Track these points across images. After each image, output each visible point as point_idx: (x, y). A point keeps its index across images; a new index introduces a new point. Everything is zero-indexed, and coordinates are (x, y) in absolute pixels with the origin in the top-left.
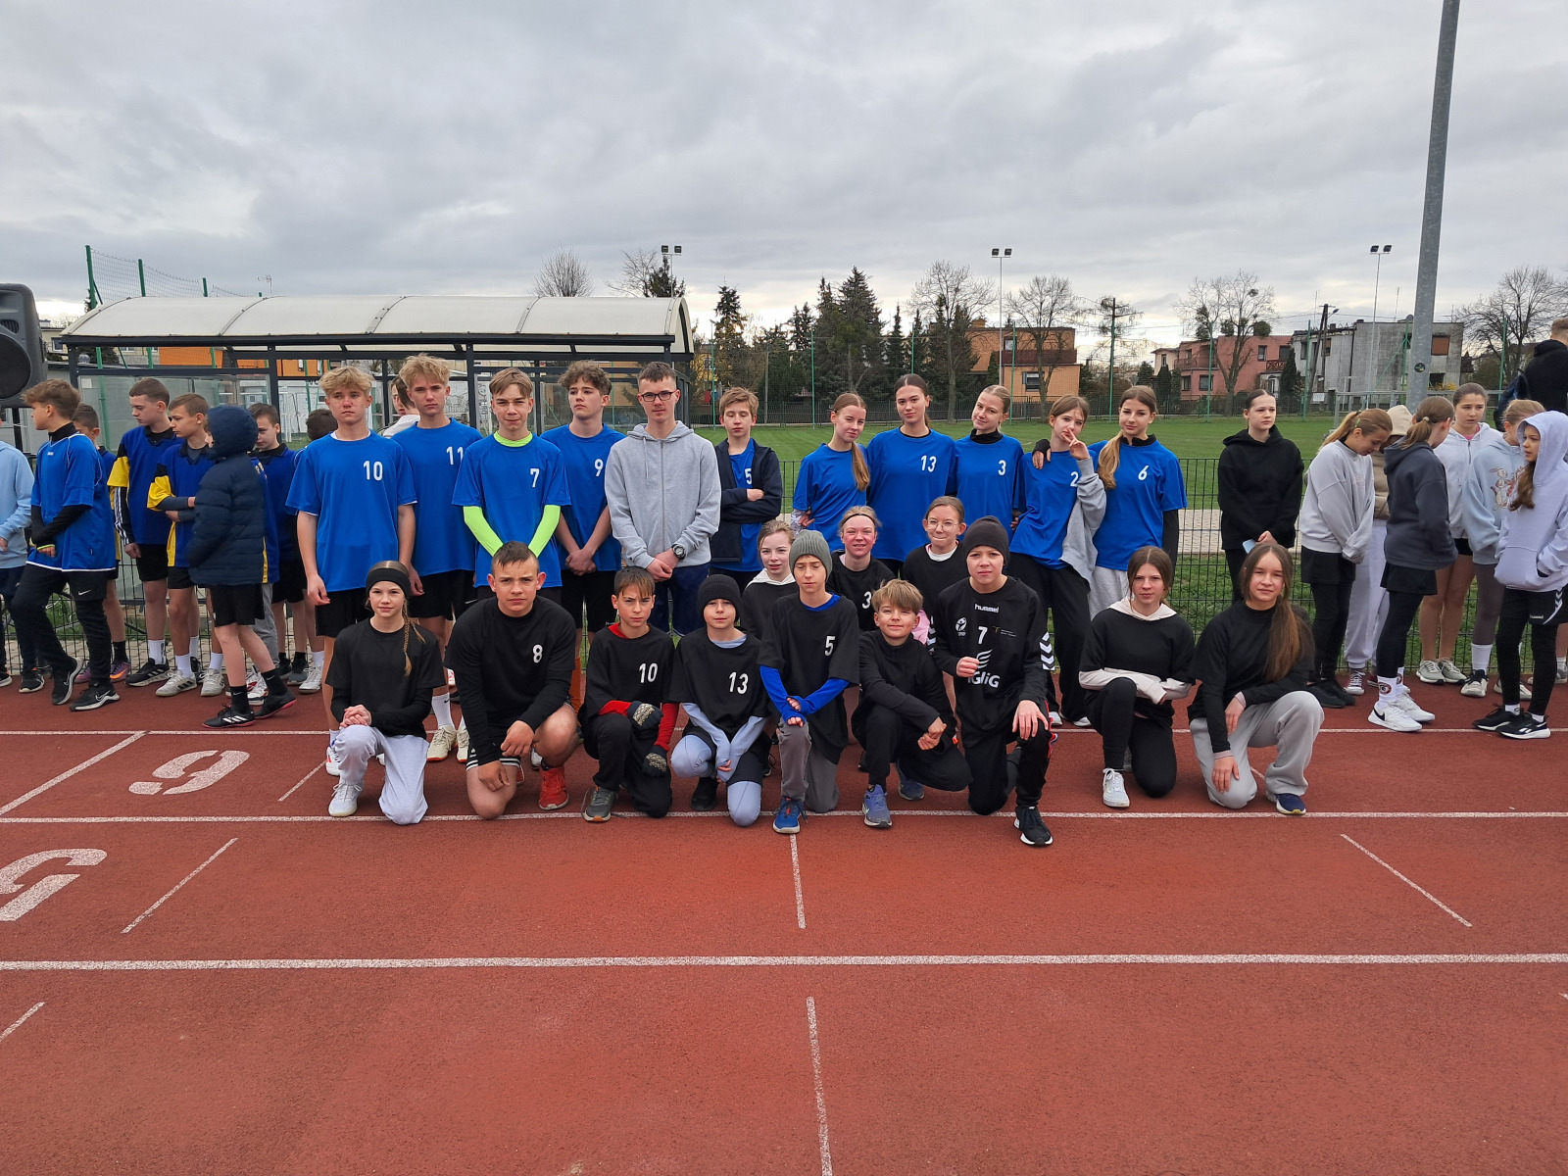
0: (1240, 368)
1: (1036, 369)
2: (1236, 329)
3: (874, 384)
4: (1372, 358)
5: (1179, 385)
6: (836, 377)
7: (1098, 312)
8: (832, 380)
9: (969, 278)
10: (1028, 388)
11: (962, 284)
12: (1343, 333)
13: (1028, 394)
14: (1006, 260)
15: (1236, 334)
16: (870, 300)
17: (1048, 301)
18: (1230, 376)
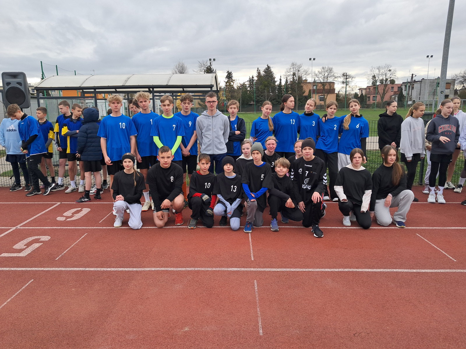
0: (385, 94)
1: (323, 95)
2: (384, 82)
3: (273, 100)
4: (427, 90)
5: (366, 99)
6: (262, 98)
7: (342, 77)
8: (261, 99)
9: (302, 67)
10: (320, 100)
11: (300, 69)
12: (418, 83)
13: (320, 102)
14: (314, 61)
15: (384, 83)
16: (272, 74)
17: (326, 74)
18: (382, 96)
